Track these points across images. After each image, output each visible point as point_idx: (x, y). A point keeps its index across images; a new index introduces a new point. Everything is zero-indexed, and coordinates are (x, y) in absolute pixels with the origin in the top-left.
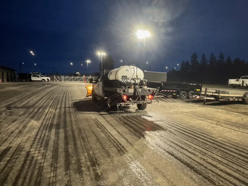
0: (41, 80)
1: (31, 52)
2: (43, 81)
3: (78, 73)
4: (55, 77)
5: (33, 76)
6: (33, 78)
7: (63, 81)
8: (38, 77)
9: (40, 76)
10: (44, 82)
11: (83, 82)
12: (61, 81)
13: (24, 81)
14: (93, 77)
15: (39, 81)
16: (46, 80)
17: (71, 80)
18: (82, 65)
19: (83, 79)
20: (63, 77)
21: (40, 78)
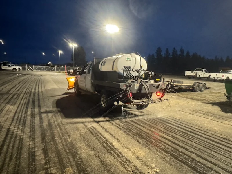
0: (12, 69)
2: (15, 70)
4: (26, 66)
5: (3, 65)
6: (4, 68)
7: (35, 71)
8: (9, 66)
11: (55, 72)
12: (33, 70)
16: (17, 69)
17: (43, 70)
18: (54, 55)
19: (55, 69)
20: (35, 67)
21: (11, 67)
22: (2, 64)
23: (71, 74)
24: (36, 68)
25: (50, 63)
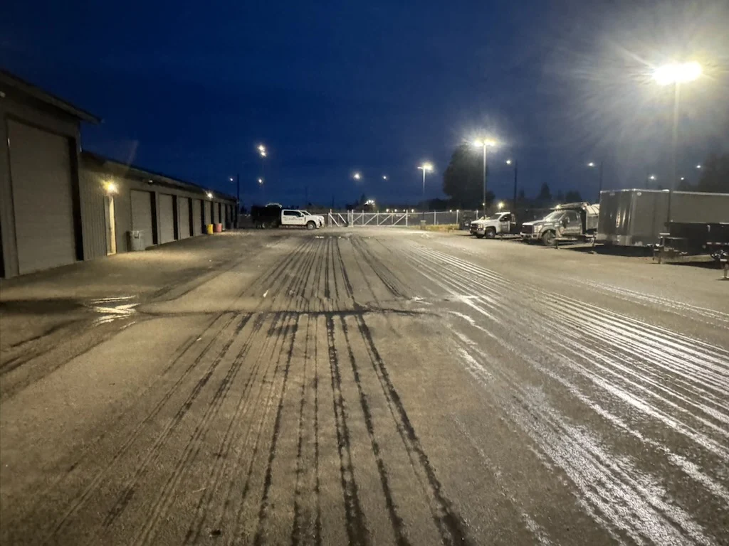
0: (305, 223)
1: (262, 148)
2: (311, 226)
3: (370, 202)
4: (330, 215)
5: (286, 213)
6: (286, 220)
7: (352, 226)
8: (298, 215)
9: (302, 214)
10: (313, 229)
11: (406, 228)
12: (346, 225)
13: (264, 226)
14: (435, 213)
15: (300, 227)
16: (318, 223)
17: (373, 223)
18: (385, 178)
19: (407, 218)
20: (351, 214)
21: (303, 218)
22: (283, 211)
23: (483, 232)
24: (355, 216)
25: (370, 201)
